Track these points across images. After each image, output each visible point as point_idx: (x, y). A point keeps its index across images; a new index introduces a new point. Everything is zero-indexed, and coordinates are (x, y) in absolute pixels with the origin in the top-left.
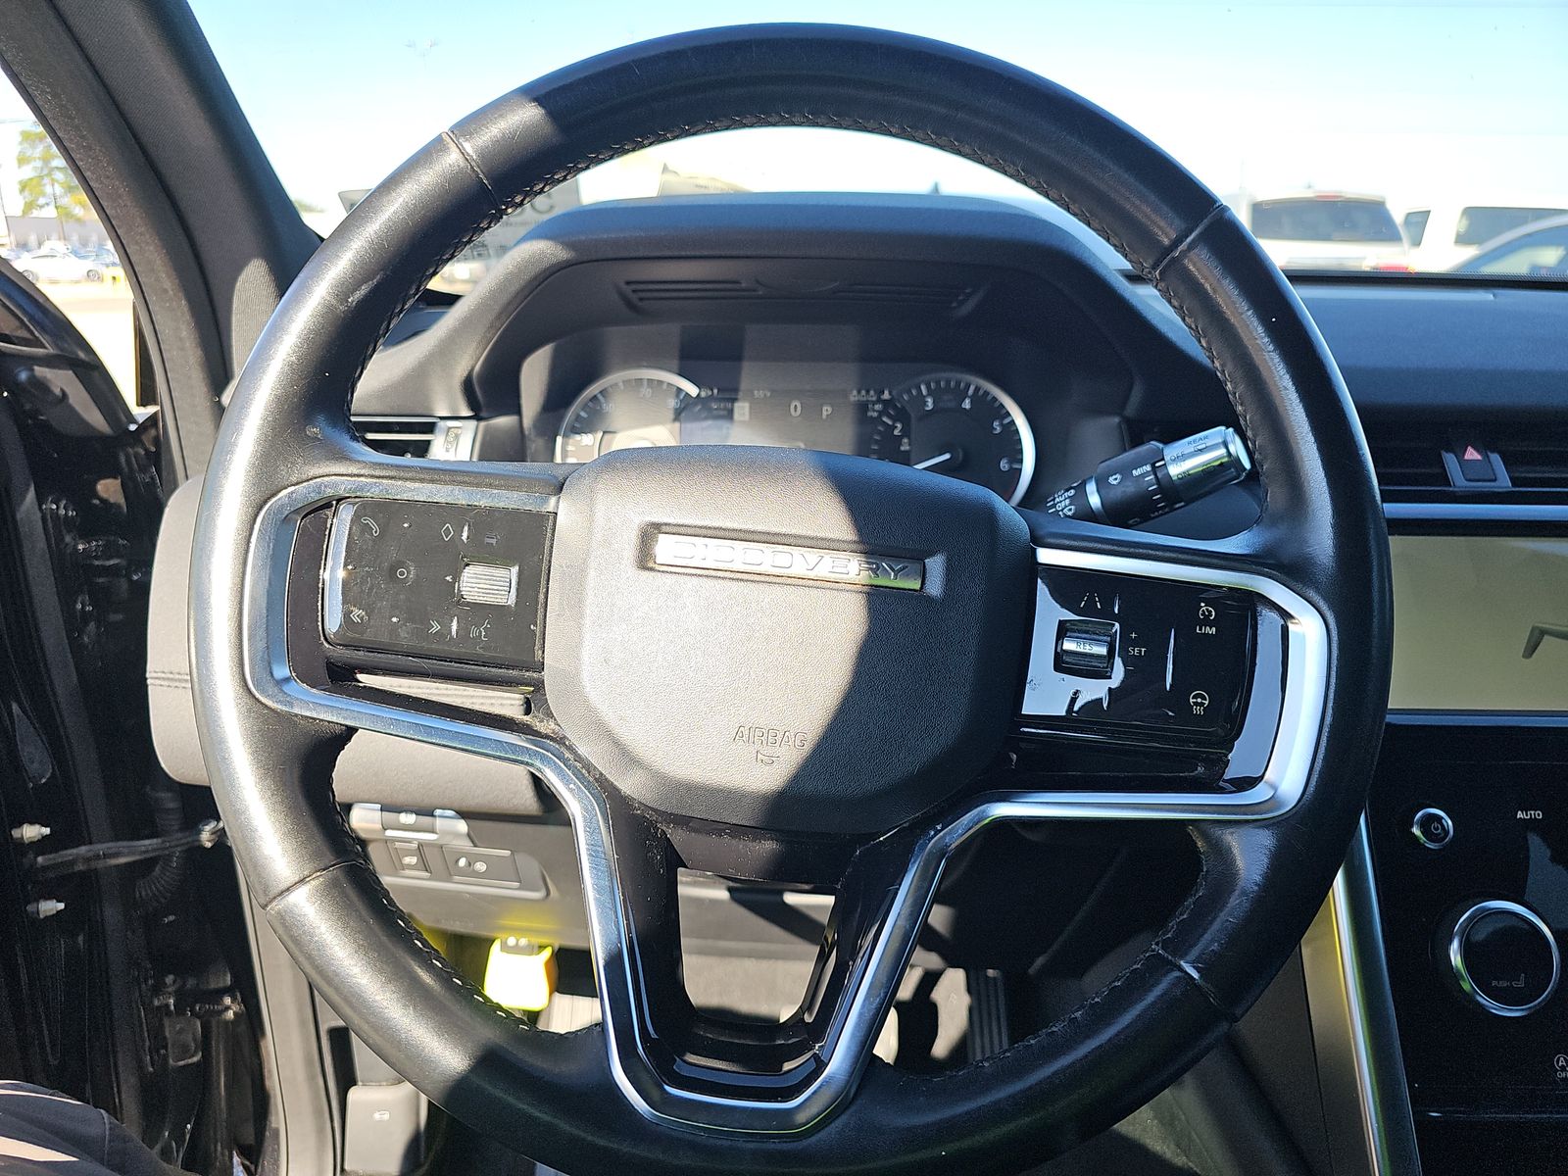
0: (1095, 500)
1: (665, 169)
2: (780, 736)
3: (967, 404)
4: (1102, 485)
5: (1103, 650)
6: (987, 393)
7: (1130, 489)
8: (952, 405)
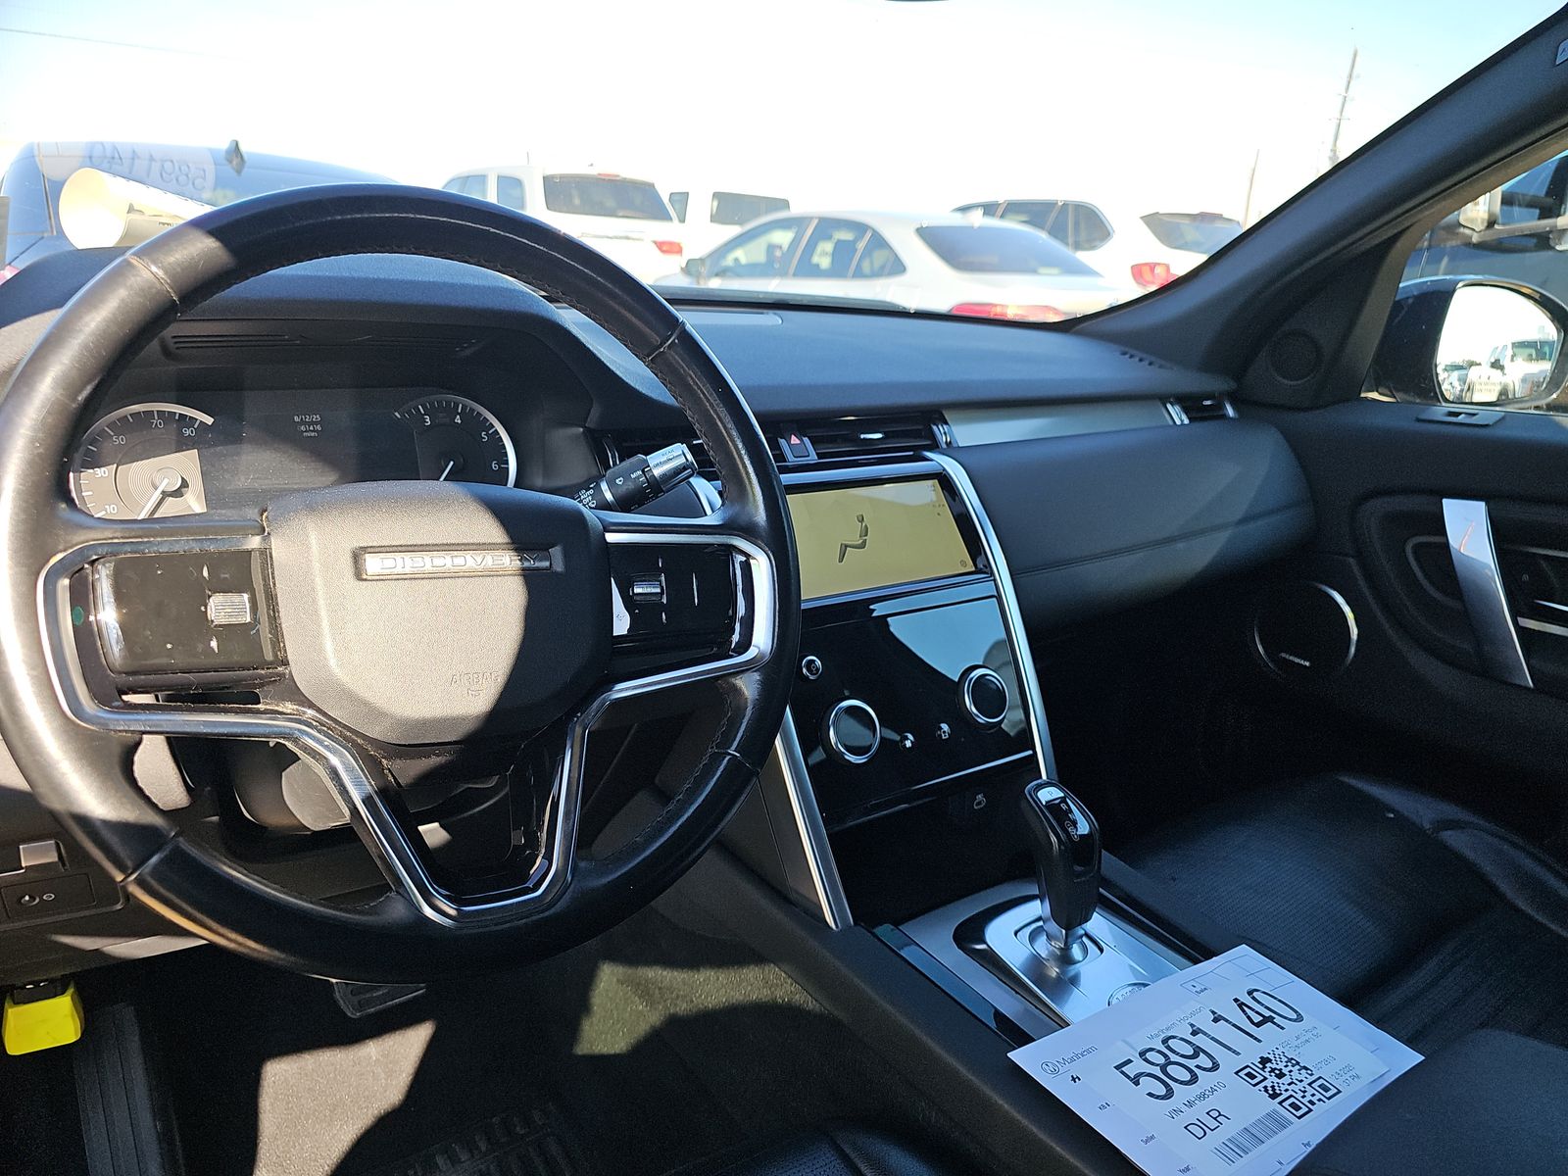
0: (609, 496)
1: (131, 210)
2: (481, 675)
3: (458, 420)
4: (611, 485)
5: (658, 590)
6: (472, 410)
7: (631, 486)
8: (447, 420)
